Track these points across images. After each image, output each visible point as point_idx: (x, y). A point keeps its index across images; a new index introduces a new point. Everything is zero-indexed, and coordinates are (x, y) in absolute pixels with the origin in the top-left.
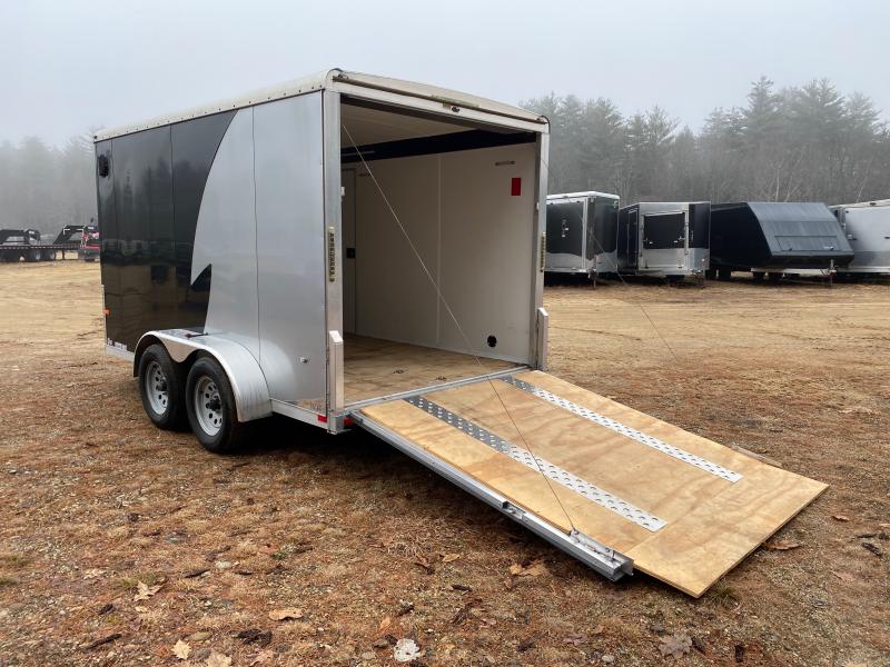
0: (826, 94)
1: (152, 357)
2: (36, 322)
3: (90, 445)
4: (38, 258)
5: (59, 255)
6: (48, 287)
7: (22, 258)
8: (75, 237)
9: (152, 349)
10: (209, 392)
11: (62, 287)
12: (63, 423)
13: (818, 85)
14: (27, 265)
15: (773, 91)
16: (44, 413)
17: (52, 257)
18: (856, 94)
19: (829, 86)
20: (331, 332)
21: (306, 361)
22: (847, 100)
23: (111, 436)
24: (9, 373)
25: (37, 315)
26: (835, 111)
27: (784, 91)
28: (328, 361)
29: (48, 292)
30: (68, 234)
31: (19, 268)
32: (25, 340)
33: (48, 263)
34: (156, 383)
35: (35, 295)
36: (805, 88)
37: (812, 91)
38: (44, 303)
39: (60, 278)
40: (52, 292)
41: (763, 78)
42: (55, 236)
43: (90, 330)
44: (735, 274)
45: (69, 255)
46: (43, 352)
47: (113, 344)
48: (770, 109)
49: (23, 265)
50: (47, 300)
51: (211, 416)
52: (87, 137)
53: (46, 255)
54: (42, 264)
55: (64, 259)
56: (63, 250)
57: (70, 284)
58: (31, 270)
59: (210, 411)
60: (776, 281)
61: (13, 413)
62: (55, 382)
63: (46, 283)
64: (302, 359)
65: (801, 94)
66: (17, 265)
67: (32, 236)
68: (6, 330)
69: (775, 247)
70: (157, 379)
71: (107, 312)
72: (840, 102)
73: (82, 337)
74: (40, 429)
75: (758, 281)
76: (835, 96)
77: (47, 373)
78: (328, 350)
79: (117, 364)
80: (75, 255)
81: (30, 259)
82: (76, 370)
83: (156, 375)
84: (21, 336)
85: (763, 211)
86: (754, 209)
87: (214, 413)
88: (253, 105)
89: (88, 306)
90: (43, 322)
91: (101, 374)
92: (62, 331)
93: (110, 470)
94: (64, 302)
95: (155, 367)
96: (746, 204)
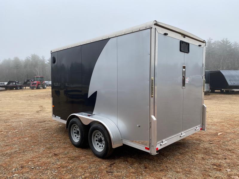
0: (227, 42)
1: (74, 123)
2: (23, 107)
3: (55, 155)
4: (19, 88)
5: (24, 88)
6: (23, 97)
7: (14, 89)
8: (28, 83)
9: (74, 119)
10: (98, 136)
11: (27, 97)
12: (43, 145)
13: (225, 40)
14: (16, 90)
15: (213, 41)
16: (35, 141)
17: (23, 88)
18: (235, 42)
19: (228, 40)
20: (152, 116)
21: (139, 126)
22: (233, 43)
23: (61, 150)
24: (20, 125)
25: (23, 105)
26: (230, 46)
27: (215, 41)
28: (150, 127)
29: (24, 98)
30: (27, 82)
31: (14, 91)
32: (21, 113)
33: (22, 90)
34: (74, 131)
35: (21, 99)
36: (221, 40)
37: (223, 41)
38: (24, 102)
39: (26, 94)
40: (25, 98)
41: (210, 38)
42: (23, 82)
43: (39, 110)
44: (216, 91)
45: (27, 88)
46: (28, 117)
47: (55, 117)
48: (212, 46)
49: (15, 90)
50: (25, 100)
51: (98, 144)
52: (30, 57)
53: (21, 88)
54: (20, 90)
55: (25, 89)
56: (25, 86)
57: (29, 96)
58: (17, 92)
59: (97, 142)
60: (228, 93)
61: (25, 141)
62: (35, 128)
63: (23, 96)
64: (138, 125)
65: (220, 42)
66: (13, 91)
67: (17, 83)
68: (15, 110)
69: (230, 83)
70: (75, 130)
71: (53, 106)
72: (231, 44)
73: (38, 112)
74: (36, 147)
75: (222, 93)
76: (230, 43)
77: (32, 125)
78: (150, 123)
79: (51, 121)
80: (29, 88)
81: (17, 89)
82: (40, 124)
83: (74, 128)
84: (20, 112)
85: (225, 73)
86: (222, 72)
87: (99, 143)
88: (117, 36)
89: (36, 102)
90: (25, 107)
91: (48, 125)
92: (31, 110)
93: (66, 167)
94: (29, 101)
95: (74, 126)
96: (219, 71)
